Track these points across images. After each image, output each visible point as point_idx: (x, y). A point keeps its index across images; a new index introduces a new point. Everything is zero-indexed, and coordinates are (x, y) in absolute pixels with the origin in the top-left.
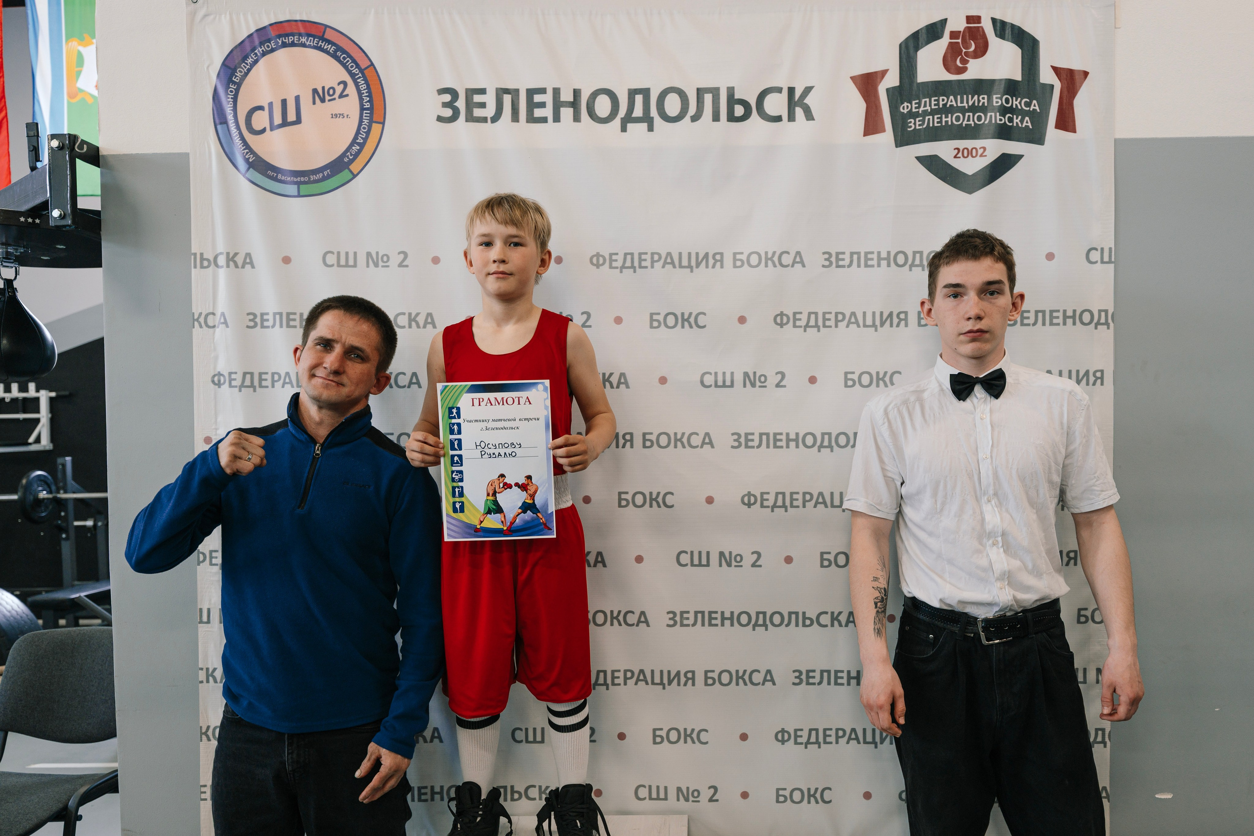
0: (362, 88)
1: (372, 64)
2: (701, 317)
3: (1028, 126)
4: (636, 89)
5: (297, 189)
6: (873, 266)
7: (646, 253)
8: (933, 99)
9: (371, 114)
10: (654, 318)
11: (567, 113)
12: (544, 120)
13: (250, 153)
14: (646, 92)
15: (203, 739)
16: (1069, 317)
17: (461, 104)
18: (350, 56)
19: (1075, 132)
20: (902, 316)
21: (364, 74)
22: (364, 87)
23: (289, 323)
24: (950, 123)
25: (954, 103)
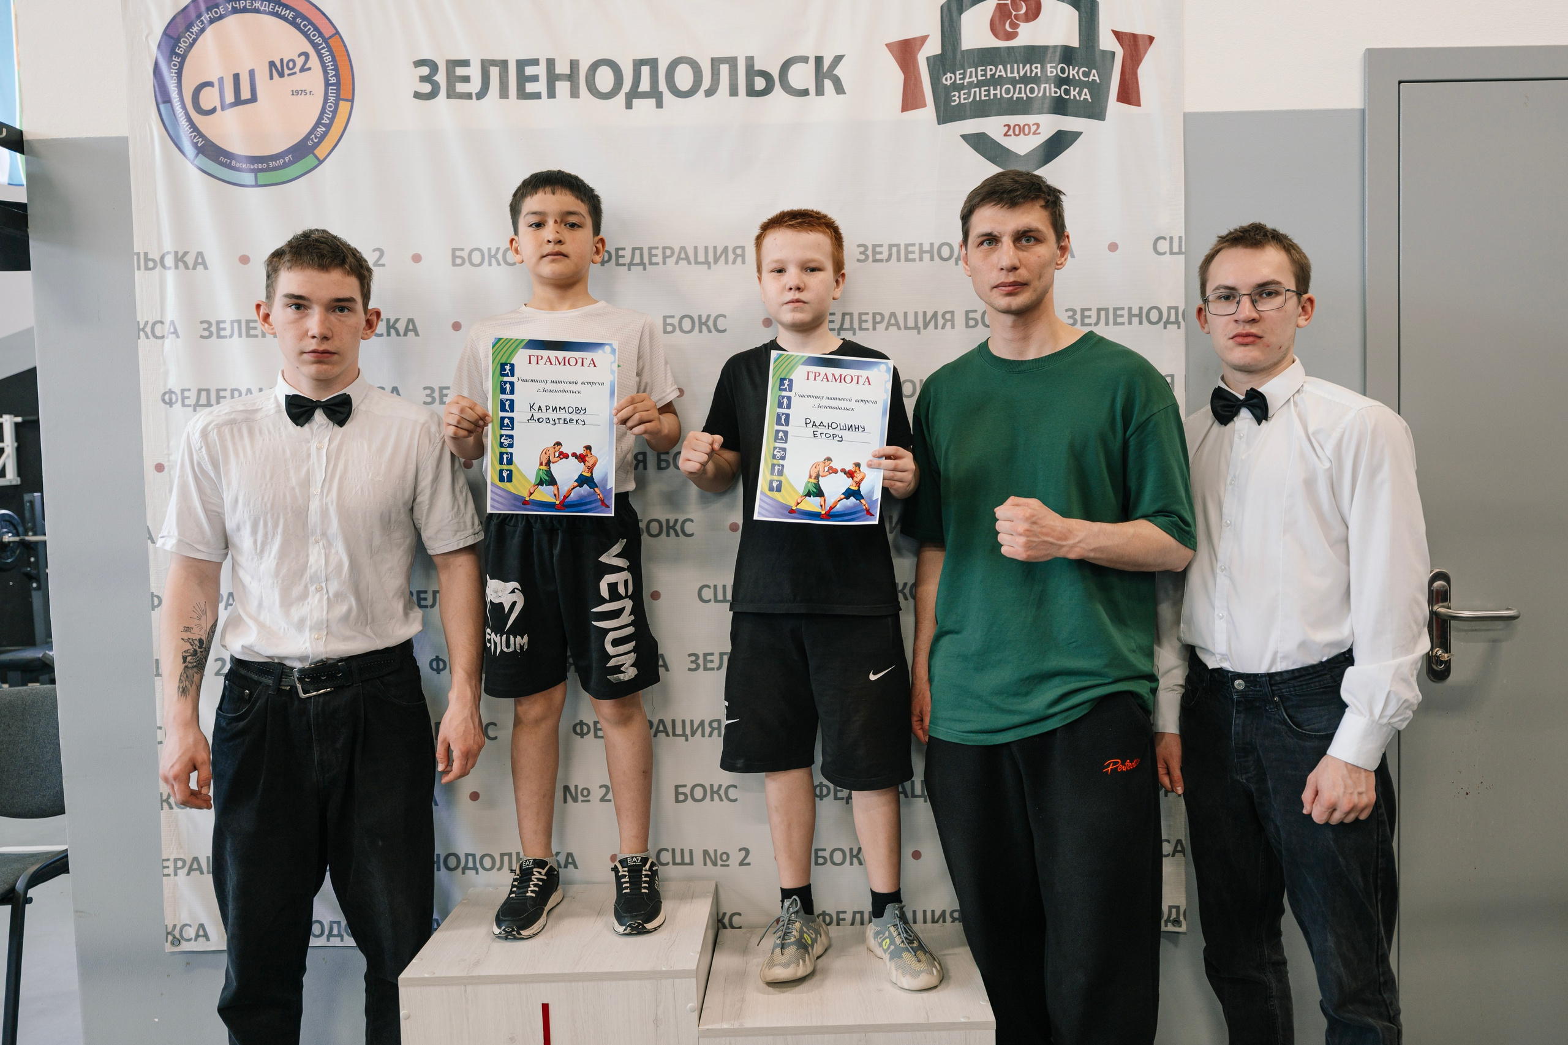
0: (326, 60)
1: (337, 32)
2: (720, 320)
3: (1087, 99)
4: (642, 60)
5: (254, 178)
6: (914, 260)
7: (657, 248)
8: (979, 69)
9: (338, 90)
10: (668, 322)
11: (563, 87)
12: (537, 96)
13: (198, 137)
14: (653, 63)
15: (164, 807)
16: (1135, 316)
17: (441, 78)
18: (311, 23)
19: (1139, 105)
20: (948, 316)
21: (329, 44)
22: (329, 58)
23: (249, 332)
24: (999, 96)
25: (1003, 73)
